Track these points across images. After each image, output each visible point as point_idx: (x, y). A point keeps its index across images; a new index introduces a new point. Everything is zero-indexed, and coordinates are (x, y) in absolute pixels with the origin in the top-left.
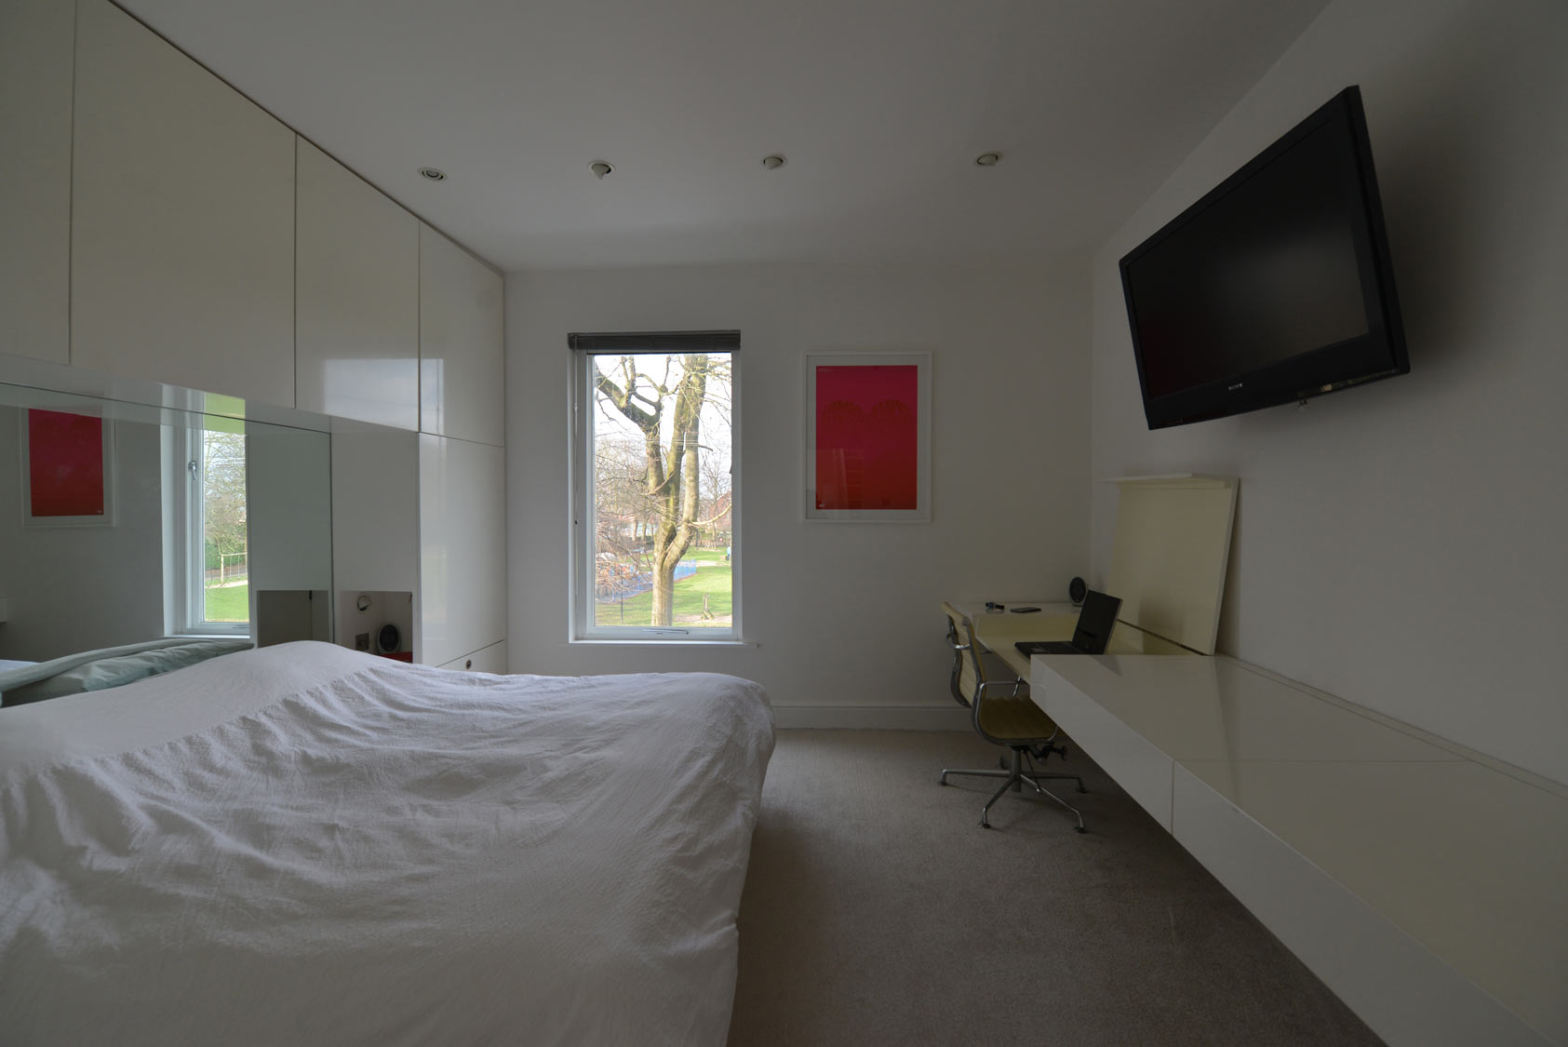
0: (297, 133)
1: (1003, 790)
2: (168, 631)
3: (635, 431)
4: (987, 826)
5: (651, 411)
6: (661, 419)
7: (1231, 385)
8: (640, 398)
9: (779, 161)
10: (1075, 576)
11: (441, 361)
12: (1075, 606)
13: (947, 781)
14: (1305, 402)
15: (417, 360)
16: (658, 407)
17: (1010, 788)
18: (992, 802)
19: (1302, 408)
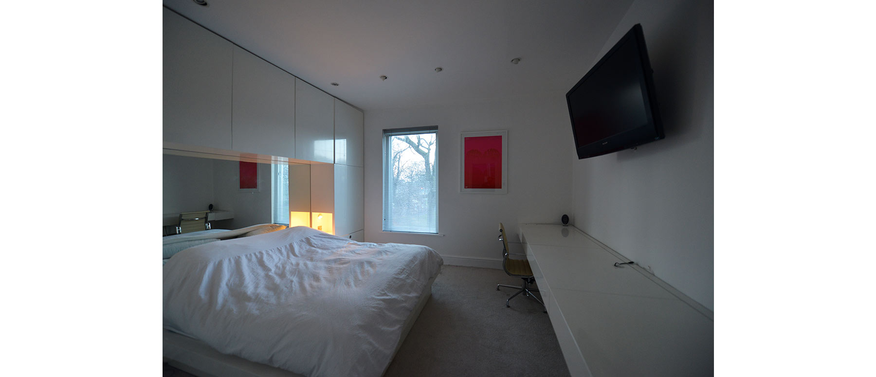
0: (296, 77)
1: (517, 294)
2: (273, 222)
3: (421, 158)
4: (508, 307)
5: (426, 151)
6: (430, 154)
7: (603, 143)
8: (422, 146)
9: (441, 69)
10: (564, 214)
11: (345, 140)
12: (564, 226)
13: (500, 289)
14: (636, 149)
15: (333, 140)
16: (429, 149)
17: (522, 293)
18: (511, 298)
19: (635, 151)
